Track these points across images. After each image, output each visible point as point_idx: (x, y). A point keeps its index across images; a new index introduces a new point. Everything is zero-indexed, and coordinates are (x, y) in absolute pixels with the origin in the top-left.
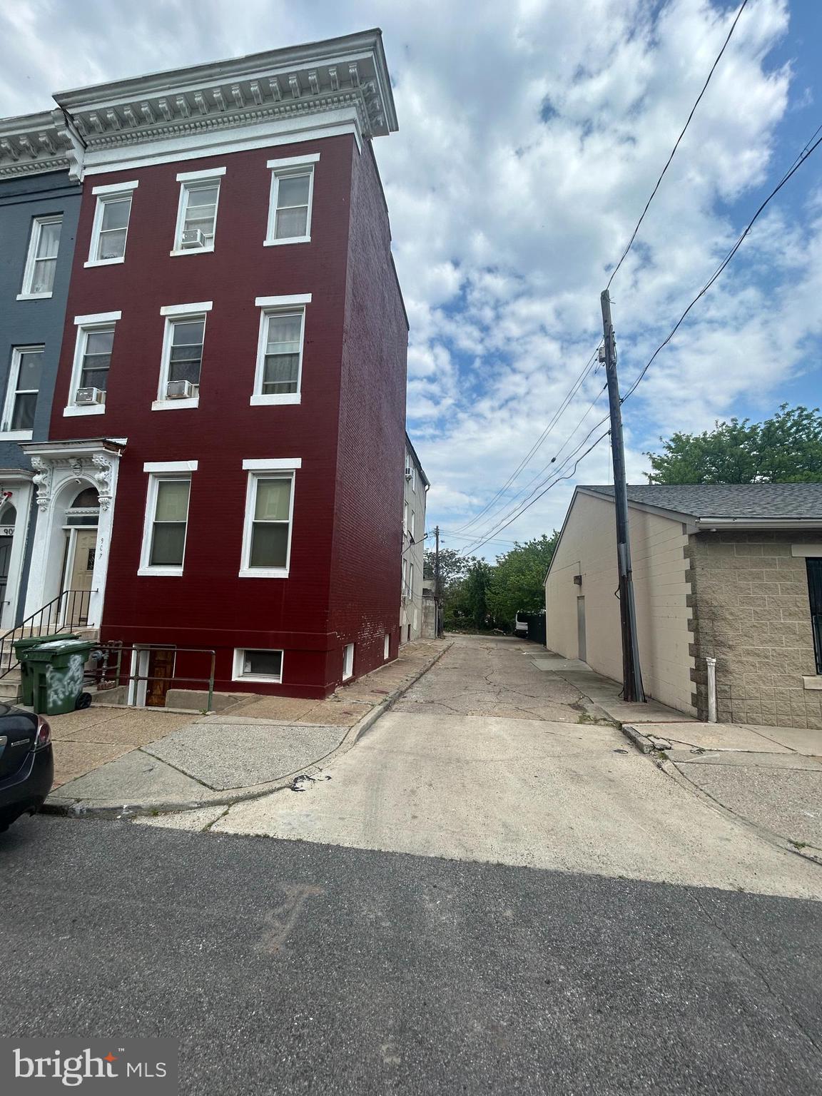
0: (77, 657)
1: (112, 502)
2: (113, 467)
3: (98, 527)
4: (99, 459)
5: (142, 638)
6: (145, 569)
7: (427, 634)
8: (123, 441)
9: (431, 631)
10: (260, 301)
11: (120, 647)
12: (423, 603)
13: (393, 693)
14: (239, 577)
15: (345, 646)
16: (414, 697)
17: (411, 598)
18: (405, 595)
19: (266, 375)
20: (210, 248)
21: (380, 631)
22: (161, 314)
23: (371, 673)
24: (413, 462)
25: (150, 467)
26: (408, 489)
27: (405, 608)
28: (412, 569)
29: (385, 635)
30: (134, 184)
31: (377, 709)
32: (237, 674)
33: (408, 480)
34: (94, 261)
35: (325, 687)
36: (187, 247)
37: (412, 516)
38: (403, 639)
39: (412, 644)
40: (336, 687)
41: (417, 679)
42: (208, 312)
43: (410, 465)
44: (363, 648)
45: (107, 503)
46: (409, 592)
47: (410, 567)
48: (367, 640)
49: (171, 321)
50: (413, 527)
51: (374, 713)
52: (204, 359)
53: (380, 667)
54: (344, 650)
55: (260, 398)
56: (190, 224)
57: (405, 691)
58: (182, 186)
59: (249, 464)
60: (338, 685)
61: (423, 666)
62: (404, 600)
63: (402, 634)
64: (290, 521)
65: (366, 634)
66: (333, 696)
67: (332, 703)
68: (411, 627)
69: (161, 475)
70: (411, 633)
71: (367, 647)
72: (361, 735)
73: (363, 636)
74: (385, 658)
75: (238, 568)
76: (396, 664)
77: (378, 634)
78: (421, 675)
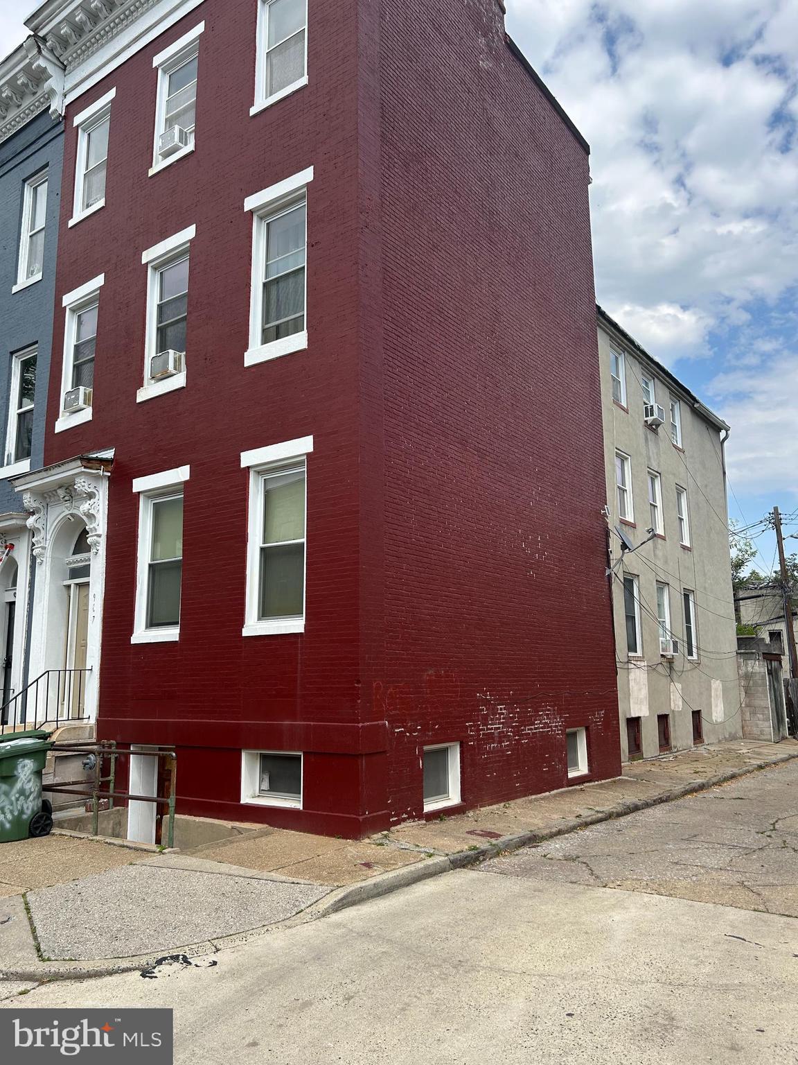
0: (27, 761)
1: (103, 542)
2: (101, 493)
3: (91, 579)
4: (82, 485)
5: (144, 736)
6: (142, 634)
7: (756, 731)
8: (109, 454)
9: (767, 727)
10: (250, 203)
11: (113, 749)
12: (739, 667)
13: (506, 838)
14: (243, 635)
15: (426, 748)
16: (555, 847)
17: (695, 657)
18: (670, 653)
19: (266, 318)
20: (190, 147)
21: (547, 723)
22: (144, 262)
23: (519, 801)
24: (667, 391)
25: (139, 484)
26: (657, 444)
27: (675, 676)
28: (691, 598)
29: (568, 730)
30: (112, 94)
31: (430, 861)
32: (251, 793)
33: (653, 427)
34: (79, 214)
35: (361, 818)
36: (166, 155)
37: (679, 495)
38: (675, 738)
39: (702, 750)
40: (404, 820)
41: (609, 817)
42: (191, 241)
43: (657, 396)
44: (488, 753)
45: (96, 544)
46: (686, 645)
47: (686, 597)
48: (500, 737)
49: (155, 268)
50: (685, 516)
51: (412, 868)
52: (189, 313)
53: (555, 791)
54: (423, 754)
55: (257, 352)
56: (170, 122)
57: (552, 836)
58: (160, 72)
59: (249, 458)
60: (411, 817)
61: (655, 794)
62: (670, 662)
63: (671, 729)
64: (304, 540)
65: (495, 727)
66: (379, 835)
67: (366, 847)
68: (703, 715)
69: (152, 494)
70: (705, 727)
71: (503, 751)
72: (353, 903)
73: (488, 729)
74: (571, 775)
75: (241, 623)
76: (601, 786)
77: (537, 727)
78: (636, 808)
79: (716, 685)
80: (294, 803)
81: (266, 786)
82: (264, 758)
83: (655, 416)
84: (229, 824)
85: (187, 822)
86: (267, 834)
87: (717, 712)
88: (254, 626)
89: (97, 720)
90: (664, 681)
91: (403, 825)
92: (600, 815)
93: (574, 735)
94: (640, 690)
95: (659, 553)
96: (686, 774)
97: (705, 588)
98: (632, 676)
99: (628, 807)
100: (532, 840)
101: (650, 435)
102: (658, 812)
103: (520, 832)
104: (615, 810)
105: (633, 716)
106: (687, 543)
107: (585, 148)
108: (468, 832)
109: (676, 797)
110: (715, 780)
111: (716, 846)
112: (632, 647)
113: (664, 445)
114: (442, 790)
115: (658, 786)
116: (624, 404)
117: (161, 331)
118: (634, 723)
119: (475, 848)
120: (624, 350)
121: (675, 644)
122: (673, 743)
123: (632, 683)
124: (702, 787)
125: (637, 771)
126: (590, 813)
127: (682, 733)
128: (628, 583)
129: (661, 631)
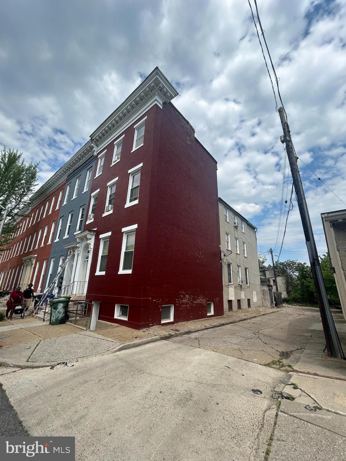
0: (61, 304)
1: (92, 250)
2: (93, 238)
3: (89, 260)
4: (89, 236)
5: (96, 300)
6: (98, 273)
7: (265, 305)
8: (95, 229)
9: (269, 304)
10: (130, 171)
11: (88, 302)
12: (261, 288)
13: (182, 331)
14: (118, 274)
15: (163, 306)
16: (193, 335)
17: (248, 285)
18: (241, 284)
19: (131, 196)
20: (119, 160)
21: (201, 300)
22: (107, 185)
23: (191, 321)
24: (240, 219)
25: (101, 236)
26: (237, 232)
27: (242, 290)
28: (247, 271)
29: (207, 303)
30: (106, 150)
31: (154, 337)
32: (117, 315)
33: (236, 227)
34: (97, 176)
35: (140, 324)
36: (114, 162)
37: (244, 244)
38: (242, 306)
39: (250, 309)
40: (155, 325)
41: (215, 327)
42: (117, 180)
43: (237, 220)
44: (182, 308)
45: (91, 250)
46: (246, 282)
47: (246, 270)
48: (186, 304)
49: (110, 187)
50: (245, 249)
51: (147, 339)
52: (115, 196)
53: (203, 319)
54: (162, 308)
55: (128, 204)
56: (116, 155)
57: (195, 332)
58: (115, 145)
59: (124, 230)
60: (157, 324)
61: (230, 321)
62: (241, 286)
63: (241, 303)
64: (133, 250)
65: (185, 301)
66: (146, 329)
67: (140, 333)
68: (251, 300)
69: (104, 239)
70: (251, 303)
71: (187, 308)
72: (126, 349)
73: (183, 301)
74: (208, 315)
75: (118, 270)
76: (216, 318)
77: (198, 301)
78: (223, 325)
79: (255, 293)
80: (126, 319)
81: (121, 314)
82: (121, 306)
83: (237, 224)
84: (110, 323)
85: (101, 322)
86: (117, 327)
87: (255, 299)
88: (121, 271)
89: (86, 294)
90: (239, 291)
91: (154, 326)
92: (212, 326)
93: (210, 304)
94: (232, 293)
95: (238, 258)
96: (242, 315)
97: (251, 268)
98: (230, 289)
99: (221, 324)
100: (189, 332)
101: (235, 229)
102: (229, 326)
103: (186, 330)
104: (216, 325)
105: (230, 300)
106: (246, 256)
107: (216, 163)
108: (171, 330)
109: (237, 322)
110: (249, 318)
111: (239, 337)
112: (230, 281)
113: (239, 232)
114: (168, 317)
115: (233, 319)
116: (228, 221)
117: (110, 201)
118: (230, 302)
119: (170, 334)
120: (228, 209)
121: (242, 282)
122: (242, 307)
123: (230, 291)
124: (245, 319)
125: (229, 314)
126: (210, 325)
127: (244, 305)
128: (229, 265)
129: (238, 278)
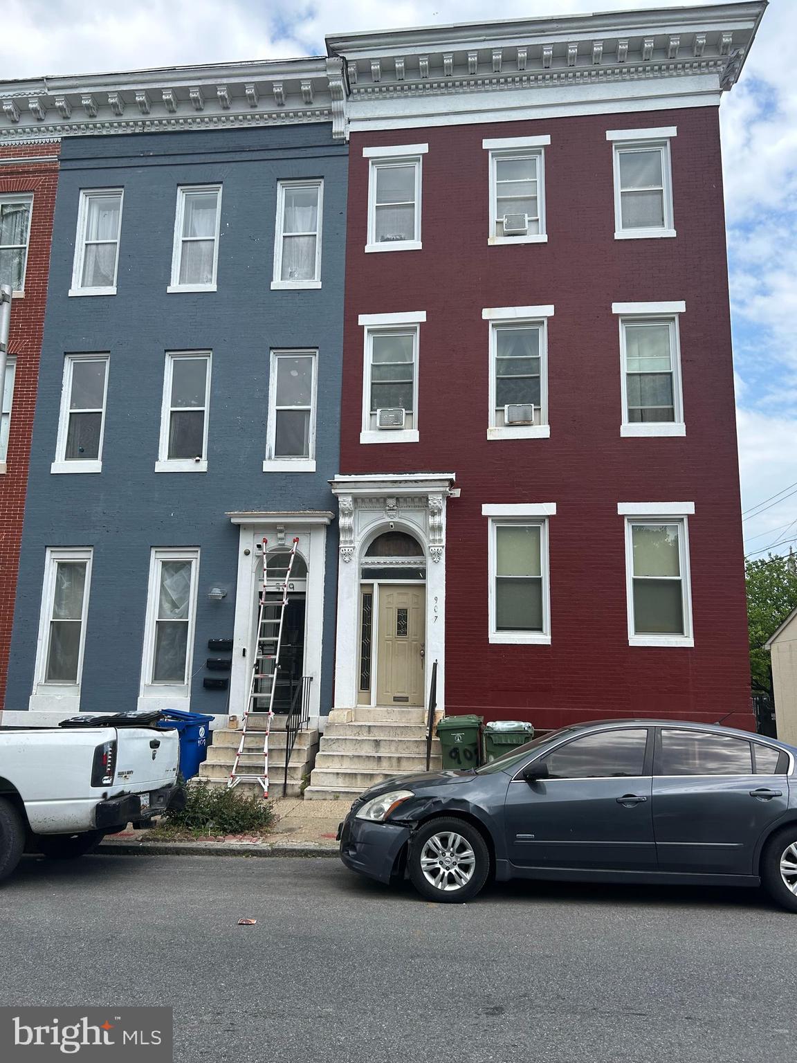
1: (444, 550)
3: (426, 582)
10: (618, 308)
14: (630, 645)
20: (542, 238)
22: (483, 317)
25: (493, 510)
30: (424, 148)
34: (377, 245)
36: (511, 234)
42: (548, 318)
45: (440, 553)
49: (499, 327)
58: (492, 156)
59: (627, 508)
64: (688, 578)
75: (625, 635)
89: (445, 708)
